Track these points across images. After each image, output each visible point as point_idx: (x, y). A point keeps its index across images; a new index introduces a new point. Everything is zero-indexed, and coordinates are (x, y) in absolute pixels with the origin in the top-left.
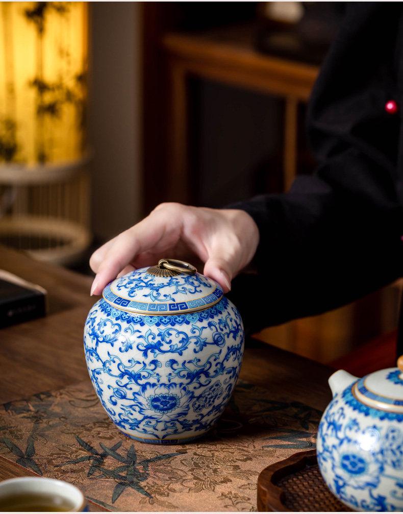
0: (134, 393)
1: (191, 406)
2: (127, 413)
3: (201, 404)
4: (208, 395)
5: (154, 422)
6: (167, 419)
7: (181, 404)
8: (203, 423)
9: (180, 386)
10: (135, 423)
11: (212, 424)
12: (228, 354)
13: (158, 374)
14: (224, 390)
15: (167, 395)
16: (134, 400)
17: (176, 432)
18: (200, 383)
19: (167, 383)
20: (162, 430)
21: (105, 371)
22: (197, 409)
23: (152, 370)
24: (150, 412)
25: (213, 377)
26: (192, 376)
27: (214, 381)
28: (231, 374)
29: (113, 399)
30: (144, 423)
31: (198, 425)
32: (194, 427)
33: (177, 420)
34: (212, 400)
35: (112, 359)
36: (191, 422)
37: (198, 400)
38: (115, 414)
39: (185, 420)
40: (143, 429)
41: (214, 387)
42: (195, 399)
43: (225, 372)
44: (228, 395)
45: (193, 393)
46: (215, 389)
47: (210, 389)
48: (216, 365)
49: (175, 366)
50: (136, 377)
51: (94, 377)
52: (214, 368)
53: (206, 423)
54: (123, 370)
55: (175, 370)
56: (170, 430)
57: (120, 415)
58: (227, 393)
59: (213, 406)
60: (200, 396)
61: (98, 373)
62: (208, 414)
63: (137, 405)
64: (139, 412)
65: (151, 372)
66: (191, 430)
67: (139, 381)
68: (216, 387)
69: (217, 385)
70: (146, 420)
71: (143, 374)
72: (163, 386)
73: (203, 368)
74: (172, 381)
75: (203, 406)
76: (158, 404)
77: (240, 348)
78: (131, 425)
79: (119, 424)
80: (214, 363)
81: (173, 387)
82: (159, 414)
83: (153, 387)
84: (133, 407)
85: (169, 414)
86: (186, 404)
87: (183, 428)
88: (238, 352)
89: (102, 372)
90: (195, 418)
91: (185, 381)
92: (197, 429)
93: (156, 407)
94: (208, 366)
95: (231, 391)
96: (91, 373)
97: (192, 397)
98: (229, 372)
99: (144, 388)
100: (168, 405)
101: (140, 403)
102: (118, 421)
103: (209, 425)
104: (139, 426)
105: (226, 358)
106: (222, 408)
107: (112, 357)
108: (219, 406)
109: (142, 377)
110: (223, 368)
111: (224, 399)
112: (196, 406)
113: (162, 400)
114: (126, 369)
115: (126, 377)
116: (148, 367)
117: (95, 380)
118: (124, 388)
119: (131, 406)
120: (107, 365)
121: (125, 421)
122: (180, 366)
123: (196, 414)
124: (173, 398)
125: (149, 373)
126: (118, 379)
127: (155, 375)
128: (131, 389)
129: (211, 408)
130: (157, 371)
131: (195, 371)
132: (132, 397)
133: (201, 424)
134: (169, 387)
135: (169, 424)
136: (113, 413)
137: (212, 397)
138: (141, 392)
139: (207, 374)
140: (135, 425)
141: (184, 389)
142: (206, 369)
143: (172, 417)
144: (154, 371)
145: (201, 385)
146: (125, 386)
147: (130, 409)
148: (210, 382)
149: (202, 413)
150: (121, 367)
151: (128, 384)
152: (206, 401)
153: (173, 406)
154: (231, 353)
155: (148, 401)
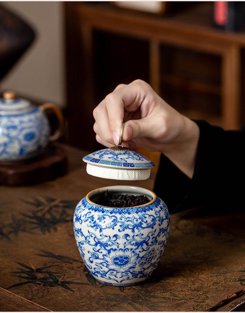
0: (103, 255)
1: (137, 262)
2: (99, 267)
3: (144, 262)
4: (148, 256)
5: (115, 273)
6: (123, 271)
7: (131, 261)
8: (145, 274)
9: (131, 250)
10: (104, 274)
11: (150, 274)
12: (160, 233)
13: (118, 243)
14: (157, 254)
15: (123, 256)
16: (103, 259)
17: (128, 278)
18: (143, 249)
19: (123, 248)
20: (120, 278)
21: (87, 242)
22: (141, 265)
23: (114, 241)
24: (113, 267)
25: (150, 246)
26: (138, 244)
27: (151, 248)
28: (161, 245)
29: (91, 259)
30: (109, 273)
31: (142, 275)
32: (139, 276)
33: (129, 271)
34: (150, 259)
35: (91, 235)
36: (137, 273)
37: (141, 259)
38: (91, 268)
39: (133, 271)
40: (109, 277)
41: (151, 252)
42: (140, 259)
43: (157, 244)
44: (160, 257)
45: (139, 254)
46: (152, 253)
47: (149, 253)
48: (153, 239)
49: (128, 238)
50: (105, 245)
51: (80, 246)
52: (151, 240)
53: (146, 274)
54: (97, 241)
55: (128, 240)
56: (125, 278)
57: (95, 268)
58: (159, 255)
59: (150, 263)
60: (143, 257)
61: (82, 244)
62: (148, 268)
63: (105, 263)
64: (106, 267)
65: (114, 242)
66: (137, 277)
67: (106, 248)
68: (153, 252)
69: (153, 251)
70: (110, 271)
71: (109, 243)
72: (121, 250)
73: (145, 239)
74: (126, 247)
75: (145, 263)
76: (118, 261)
77: (167, 229)
78: (101, 274)
79: (94, 274)
80: (151, 237)
81: (126, 251)
82: (118, 267)
83: (115, 251)
84: (102, 264)
85: (124, 268)
86: (134, 262)
87: (132, 276)
88: (166, 232)
89: (84, 243)
90: (140, 270)
91: (134, 247)
92: (141, 277)
93: (116, 263)
94: (148, 238)
95: (162, 254)
96: (78, 244)
97: (138, 257)
98: (160, 244)
99: (109, 252)
100: (123, 262)
101: (107, 261)
102: (93, 272)
103: (148, 275)
104: (106, 275)
105: (159, 235)
106: (156, 264)
107: (91, 234)
108: (155, 263)
109: (108, 245)
110: (156, 241)
111: (157, 259)
112: (141, 263)
113: (120, 259)
114: (99, 240)
115: (99, 245)
116: (112, 239)
117: (80, 248)
118: (98, 252)
119: (101, 263)
120: (88, 238)
121: (98, 272)
122: (131, 238)
123: (140, 268)
124: (126, 258)
125: (112, 243)
126: (94, 247)
127: (116, 244)
128: (101, 252)
129: (149, 264)
130: (117, 241)
131: (140, 241)
132: (102, 258)
133: (143, 274)
134: (124, 251)
135: (124, 274)
136: (90, 267)
137: (150, 258)
138: (107, 254)
139: (147, 244)
140: (104, 275)
141: (133, 252)
142: (146, 240)
143: (126, 269)
144: (116, 241)
145: (144, 250)
146: (98, 251)
147: (101, 265)
148: (149, 249)
149: (144, 267)
150: (96, 239)
151: (100, 249)
152: (146, 260)
153: (127, 262)
154: (162, 232)
155: (112, 260)
